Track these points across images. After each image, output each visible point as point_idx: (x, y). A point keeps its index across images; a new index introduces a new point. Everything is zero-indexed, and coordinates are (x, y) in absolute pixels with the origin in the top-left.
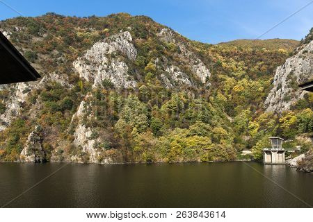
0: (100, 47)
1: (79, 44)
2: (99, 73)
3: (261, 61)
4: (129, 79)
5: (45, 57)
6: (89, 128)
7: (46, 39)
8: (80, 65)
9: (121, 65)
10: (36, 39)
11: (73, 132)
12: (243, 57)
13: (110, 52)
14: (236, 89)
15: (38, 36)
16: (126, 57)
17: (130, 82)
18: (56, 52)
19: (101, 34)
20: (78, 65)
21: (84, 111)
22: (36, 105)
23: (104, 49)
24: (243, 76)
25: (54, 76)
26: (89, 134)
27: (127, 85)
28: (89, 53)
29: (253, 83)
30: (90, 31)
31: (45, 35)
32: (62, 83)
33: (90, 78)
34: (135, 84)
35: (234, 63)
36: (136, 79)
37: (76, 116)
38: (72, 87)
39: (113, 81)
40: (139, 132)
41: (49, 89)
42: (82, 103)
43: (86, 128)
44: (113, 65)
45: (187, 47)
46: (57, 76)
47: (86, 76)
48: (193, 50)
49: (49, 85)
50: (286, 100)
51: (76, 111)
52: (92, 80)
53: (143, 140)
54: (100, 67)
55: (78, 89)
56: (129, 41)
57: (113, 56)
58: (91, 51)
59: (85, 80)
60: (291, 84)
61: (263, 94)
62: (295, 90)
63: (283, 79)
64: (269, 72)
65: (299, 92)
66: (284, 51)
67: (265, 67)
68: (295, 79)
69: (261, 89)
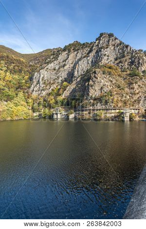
3: (14, 63)
14: (7, 78)
24: (6, 71)
29: (14, 76)
50: (44, 90)
60: (45, 83)
61: (27, 85)
62: (46, 86)
63: (40, 80)
64: (20, 71)
65: (48, 87)
66: (24, 61)
67: (16, 68)
68: (45, 80)
69: (24, 81)
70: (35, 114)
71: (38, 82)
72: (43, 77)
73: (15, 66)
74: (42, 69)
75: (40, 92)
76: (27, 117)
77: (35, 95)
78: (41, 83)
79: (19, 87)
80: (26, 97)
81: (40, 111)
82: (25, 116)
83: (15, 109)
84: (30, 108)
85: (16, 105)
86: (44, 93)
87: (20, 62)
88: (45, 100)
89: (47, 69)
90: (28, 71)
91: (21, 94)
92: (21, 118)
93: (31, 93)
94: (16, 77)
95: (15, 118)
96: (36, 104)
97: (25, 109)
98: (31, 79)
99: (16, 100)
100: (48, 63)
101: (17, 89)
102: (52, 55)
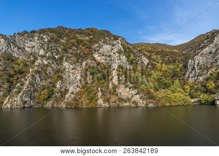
0: (107, 47)
2: (116, 61)
3: (168, 55)
6: (132, 89)
8: (98, 56)
9: (124, 57)
12: (157, 53)
13: (115, 50)
14: (163, 69)
22: (88, 77)
23: (109, 49)
24: (162, 63)
26: (133, 92)
27: (128, 66)
29: (169, 66)
34: (131, 67)
35: (155, 56)
43: (130, 89)
45: (133, 48)
46: (91, 61)
47: (103, 62)
48: (137, 49)
50: (200, 75)
54: (117, 58)
56: (121, 45)
58: (102, 49)
60: (200, 68)
61: (183, 72)
62: (203, 71)
63: (196, 66)
64: (174, 61)
65: (205, 72)
66: (177, 51)
67: (171, 59)
68: (201, 66)
69: (179, 69)
70: (193, 100)
71: (194, 68)
72: (198, 63)
73: (169, 58)
74: (196, 55)
75: (196, 78)
76: (185, 103)
77: (191, 81)
78: (197, 69)
79: (175, 75)
80: (182, 84)
81: (198, 97)
82: (182, 102)
83: (172, 95)
84: (188, 94)
85: (173, 92)
86: (201, 78)
87: (173, 53)
88: (202, 86)
89: (202, 54)
90: (181, 60)
91: (177, 82)
92: (179, 104)
93: (187, 80)
94: (171, 66)
95: (173, 104)
96: (193, 90)
97: (182, 95)
98: (185, 66)
99: (172, 87)
100: (202, 48)
101: (172, 77)
102: (205, 39)
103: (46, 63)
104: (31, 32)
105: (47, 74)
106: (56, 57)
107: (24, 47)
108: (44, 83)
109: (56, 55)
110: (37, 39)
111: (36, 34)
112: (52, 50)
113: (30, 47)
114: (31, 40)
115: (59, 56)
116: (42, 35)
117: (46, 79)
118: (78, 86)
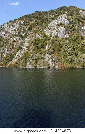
0: (54, 22)
1: (46, 22)
2: (54, 33)
4: (65, 34)
5: (34, 29)
7: (35, 22)
8: (47, 30)
9: (62, 28)
10: (31, 22)
11: (44, 56)
13: (58, 24)
15: (32, 21)
16: (64, 25)
17: (66, 35)
18: (38, 26)
19: (54, 17)
20: (46, 30)
21: (48, 48)
22: (32, 47)
23: (55, 23)
25: (37, 36)
26: (50, 57)
27: (65, 36)
28: (50, 25)
30: (50, 16)
31: (34, 20)
32: (40, 38)
33: (50, 35)
34: (68, 36)
36: (68, 33)
37: (45, 50)
38: (44, 39)
39: (59, 35)
40: (69, 56)
41: (36, 40)
42: (47, 45)
43: (49, 54)
44: (59, 29)
46: (39, 35)
47: (49, 34)
49: (36, 39)
51: (45, 48)
52: (51, 36)
53: (71, 59)
54: (54, 30)
55: (46, 40)
56: (65, 18)
57: (59, 25)
58: (50, 24)
59: (49, 36)
103: (15, 39)
104: (14, 20)
105: (13, 47)
106: (23, 35)
107: (9, 31)
108: (10, 52)
109: (23, 33)
110: (16, 24)
111: (17, 21)
112: (20, 30)
113: (12, 30)
114: (13, 26)
115: (25, 34)
116: (20, 21)
117: (11, 50)
118: (22, 54)
